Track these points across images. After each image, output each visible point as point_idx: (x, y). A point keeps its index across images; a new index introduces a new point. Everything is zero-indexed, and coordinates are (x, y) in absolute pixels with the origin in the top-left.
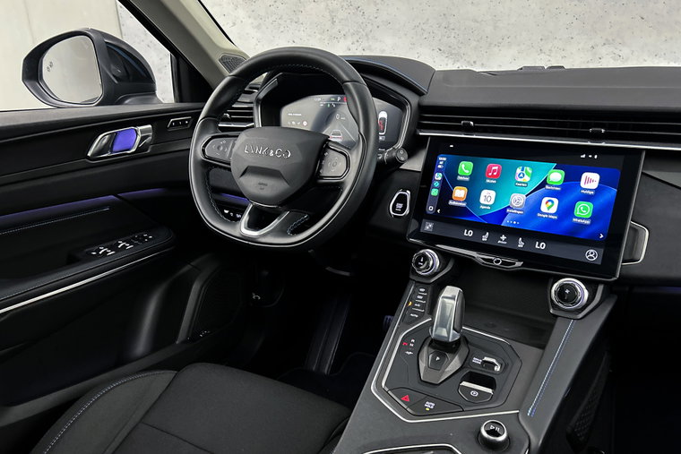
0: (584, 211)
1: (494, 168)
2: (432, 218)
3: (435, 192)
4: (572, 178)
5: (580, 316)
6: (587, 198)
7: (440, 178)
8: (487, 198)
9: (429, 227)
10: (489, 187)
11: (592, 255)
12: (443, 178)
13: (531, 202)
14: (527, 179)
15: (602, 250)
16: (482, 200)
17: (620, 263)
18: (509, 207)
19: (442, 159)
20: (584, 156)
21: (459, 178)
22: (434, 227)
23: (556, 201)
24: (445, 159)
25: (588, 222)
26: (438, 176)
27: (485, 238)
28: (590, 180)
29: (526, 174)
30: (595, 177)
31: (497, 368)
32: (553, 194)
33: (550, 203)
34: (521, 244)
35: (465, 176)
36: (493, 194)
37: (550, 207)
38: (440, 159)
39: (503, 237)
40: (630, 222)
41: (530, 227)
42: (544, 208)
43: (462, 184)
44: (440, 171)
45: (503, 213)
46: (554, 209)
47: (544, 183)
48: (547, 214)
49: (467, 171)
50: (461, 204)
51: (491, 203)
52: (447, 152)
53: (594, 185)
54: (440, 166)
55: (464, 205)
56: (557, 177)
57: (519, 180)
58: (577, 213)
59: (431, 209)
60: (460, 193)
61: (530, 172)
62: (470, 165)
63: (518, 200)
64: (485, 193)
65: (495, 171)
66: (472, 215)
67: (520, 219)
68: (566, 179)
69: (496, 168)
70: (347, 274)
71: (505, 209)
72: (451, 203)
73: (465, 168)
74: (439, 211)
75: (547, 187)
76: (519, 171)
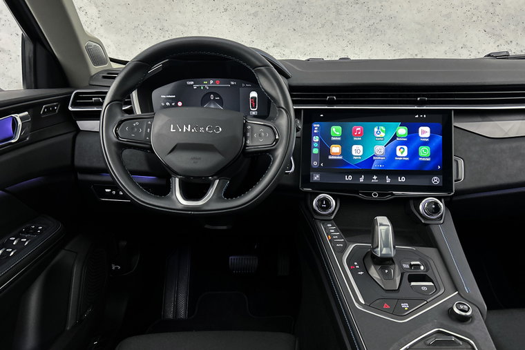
0: (425, 152)
1: (357, 129)
2: (318, 170)
3: (315, 151)
4: (413, 131)
5: (442, 221)
6: (425, 144)
7: (317, 140)
8: (357, 151)
9: (316, 177)
10: (357, 143)
11: (436, 180)
12: (320, 139)
13: (389, 150)
14: (383, 134)
15: (442, 176)
16: (354, 153)
17: (454, 183)
18: (374, 155)
19: (316, 126)
20: (417, 116)
21: (333, 138)
22: (320, 177)
23: (405, 148)
24: (318, 125)
25: (429, 159)
26: (316, 139)
27: (362, 180)
28: (425, 132)
29: (381, 131)
30: (427, 129)
31: (422, 268)
32: (402, 143)
33: (402, 150)
34: (388, 180)
35: (337, 137)
36: (361, 147)
37: (402, 152)
38: (315, 125)
39: (375, 177)
40: (454, 157)
41: (392, 167)
42: (398, 153)
43: (336, 142)
44: (316, 134)
45: (371, 160)
46: (405, 154)
47: (395, 137)
48: (402, 157)
49: (338, 133)
50: (338, 157)
51: (361, 154)
52: (319, 120)
53: (428, 135)
54: (315, 131)
55: (341, 158)
56: (402, 131)
57: (378, 136)
58: (421, 154)
59: (315, 163)
60: (335, 149)
61: (384, 129)
62: (339, 128)
63: (379, 150)
64: (354, 147)
65: (358, 131)
66: (349, 165)
67: (384, 163)
68: (409, 132)
69: (359, 129)
70: (225, 227)
71: (372, 157)
72: (330, 157)
73: (336, 131)
74: (322, 165)
75: (398, 139)
76: (376, 129)
